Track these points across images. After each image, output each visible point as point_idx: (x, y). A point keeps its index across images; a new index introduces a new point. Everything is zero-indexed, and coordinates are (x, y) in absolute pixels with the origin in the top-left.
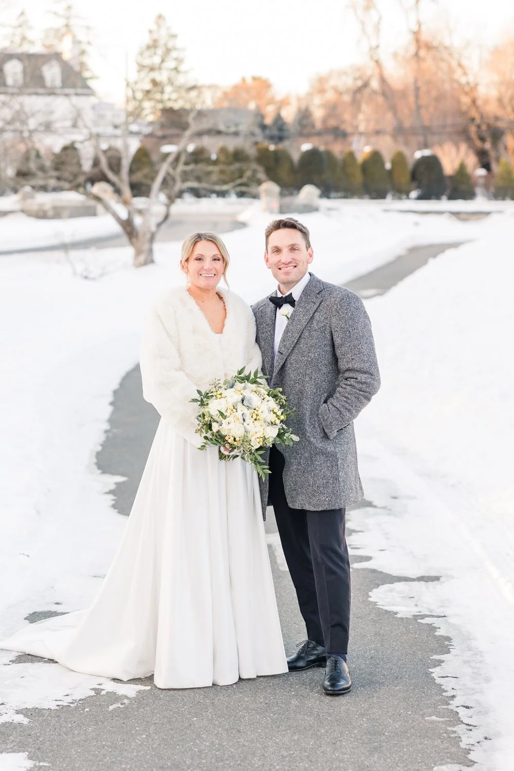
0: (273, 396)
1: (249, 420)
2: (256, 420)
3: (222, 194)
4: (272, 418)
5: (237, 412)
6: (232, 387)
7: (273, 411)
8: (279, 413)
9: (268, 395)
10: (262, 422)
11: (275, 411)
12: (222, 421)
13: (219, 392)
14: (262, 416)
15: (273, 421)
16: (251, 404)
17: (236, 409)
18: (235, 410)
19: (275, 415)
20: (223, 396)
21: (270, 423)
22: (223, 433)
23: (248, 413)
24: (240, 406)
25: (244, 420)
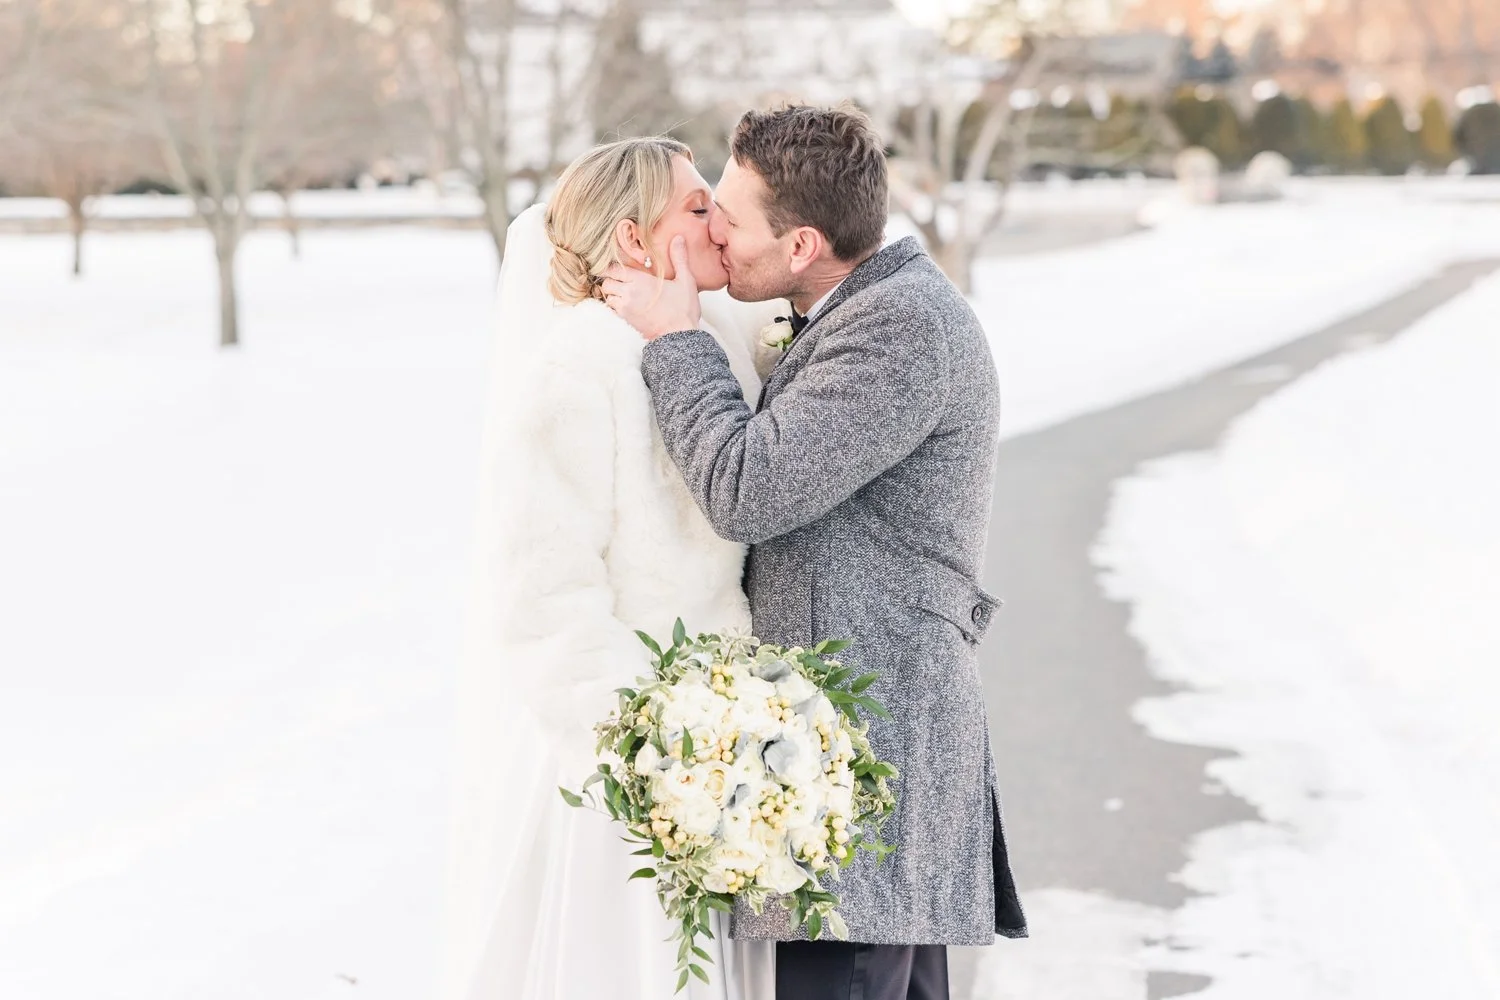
0: (862, 772)
1: (746, 809)
2: (766, 819)
3: (1116, 173)
4: (813, 842)
5: (731, 763)
6: (772, 679)
7: (831, 819)
8: (842, 836)
9: (851, 765)
10: (777, 836)
11: (835, 824)
12: (673, 760)
13: (728, 671)
14: (789, 820)
15: (809, 852)
16: (783, 768)
17: (735, 756)
18: (728, 756)
19: (827, 834)
20: (731, 692)
21: (798, 851)
22: (656, 793)
23: (757, 784)
24: (749, 755)
25: (733, 800)
